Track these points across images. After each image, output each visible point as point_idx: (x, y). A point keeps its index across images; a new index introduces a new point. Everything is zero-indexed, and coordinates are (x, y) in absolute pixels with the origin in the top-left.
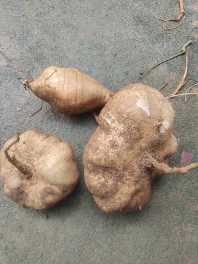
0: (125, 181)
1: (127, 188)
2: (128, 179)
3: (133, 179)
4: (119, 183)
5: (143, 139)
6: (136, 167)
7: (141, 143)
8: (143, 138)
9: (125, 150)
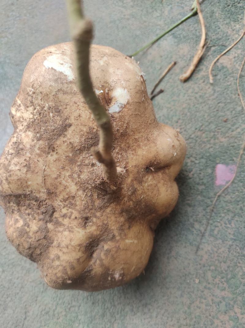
0: (60, 220)
1: (66, 233)
2: (64, 216)
3: (75, 214)
4: (50, 226)
5: (72, 128)
6: (73, 188)
7: (68, 136)
8: (70, 125)
9: (40, 155)
